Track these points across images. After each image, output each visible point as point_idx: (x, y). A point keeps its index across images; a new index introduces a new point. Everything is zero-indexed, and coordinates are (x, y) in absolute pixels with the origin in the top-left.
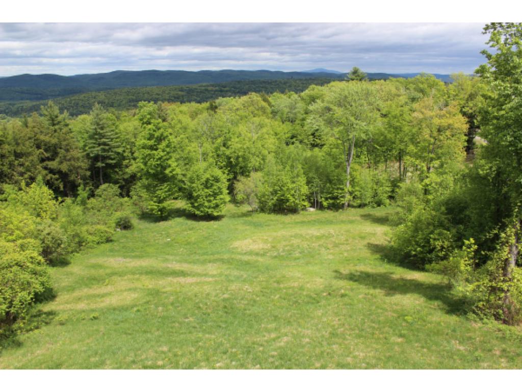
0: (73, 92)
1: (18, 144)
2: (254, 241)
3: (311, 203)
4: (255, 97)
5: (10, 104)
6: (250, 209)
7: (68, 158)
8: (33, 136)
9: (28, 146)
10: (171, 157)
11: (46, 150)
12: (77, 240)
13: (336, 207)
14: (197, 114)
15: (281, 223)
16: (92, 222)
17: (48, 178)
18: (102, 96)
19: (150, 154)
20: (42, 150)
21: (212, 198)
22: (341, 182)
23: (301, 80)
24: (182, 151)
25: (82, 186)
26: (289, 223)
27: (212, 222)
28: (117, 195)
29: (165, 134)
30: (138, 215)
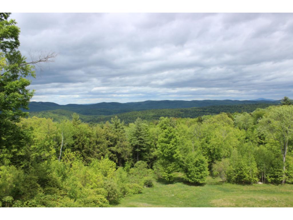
0: (125, 111)
1: (98, 137)
2: (225, 201)
3: (260, 179)
4: (224, 115)
5: (95, 117)
6: (221, 180)
7: (122, 145)
8: (105, 133)
9: (102, 139)
10: (176, 148)
11: (111, 141)
12: (123, 190)
13: (276, 182)
14: (191, 124)
15: (241, 191)
16: (131, 181)
17: (111, 156)
18: (140, 114)
19: (165, 146)
20: (109, 141)
21: (199, 173)
22: (280, 166)
23: (250, 105)
24: (183, 144)
25: (128, 162)
26: (246, 191)
27: (198, 187)
28: (146, 168)
29: (174, 135)
30: (156, 179)
